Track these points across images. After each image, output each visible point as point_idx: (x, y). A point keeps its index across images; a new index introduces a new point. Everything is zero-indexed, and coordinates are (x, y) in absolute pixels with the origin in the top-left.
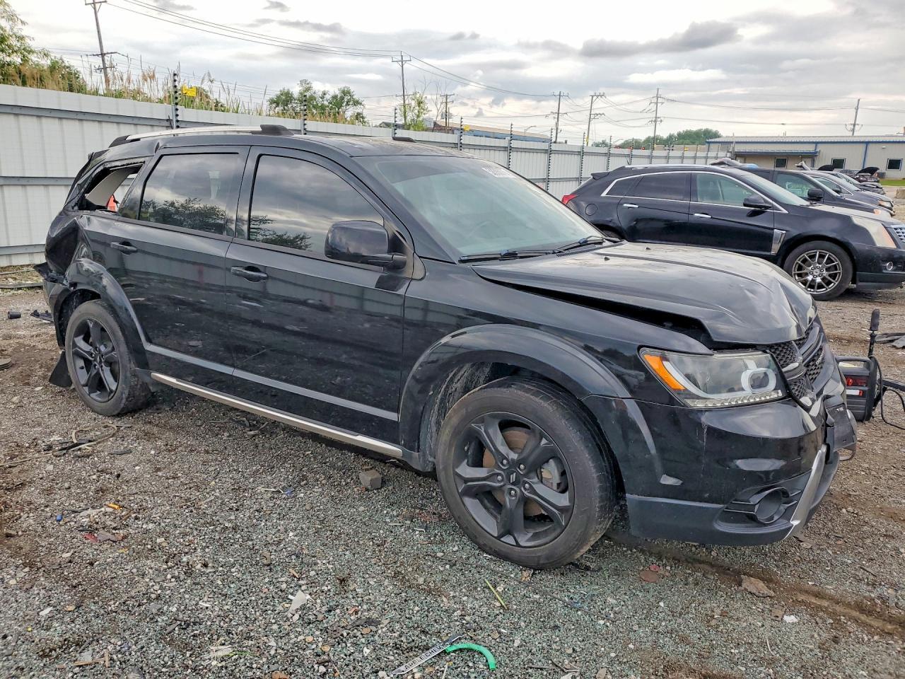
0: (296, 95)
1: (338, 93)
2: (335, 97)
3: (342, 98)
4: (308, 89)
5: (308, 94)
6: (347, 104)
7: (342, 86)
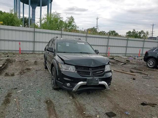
0: (132, 32)
1: (140, 31)
2: (140, 32)
3: (141, 32)
4: (134, 31)
5: (134, 32)
6: (142, 33)
7: (141, 30)
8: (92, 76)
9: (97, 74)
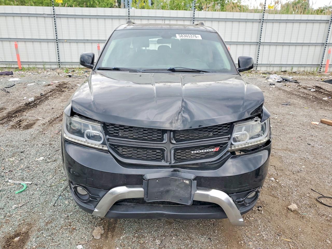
8: (172, 167)
9: (195, 159)
